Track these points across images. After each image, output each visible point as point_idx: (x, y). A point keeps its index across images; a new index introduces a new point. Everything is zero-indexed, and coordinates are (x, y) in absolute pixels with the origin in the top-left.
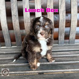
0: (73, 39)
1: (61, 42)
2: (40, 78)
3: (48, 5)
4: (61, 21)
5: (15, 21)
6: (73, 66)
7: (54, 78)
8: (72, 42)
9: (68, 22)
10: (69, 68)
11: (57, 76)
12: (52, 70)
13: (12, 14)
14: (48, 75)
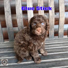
0: (62, 33)
1: (52, 37)
2: (34, 67)
3: (39, 2)
4: (51, 17)
5: (7, 17)
6: (63, 56)
7: (46, 66)
8: (61, 36)
9: (56, 20)
10: (59, 58)
11: (49, 65)
12: (45, 60)
13: (5, 10)
14: (41, 65)
